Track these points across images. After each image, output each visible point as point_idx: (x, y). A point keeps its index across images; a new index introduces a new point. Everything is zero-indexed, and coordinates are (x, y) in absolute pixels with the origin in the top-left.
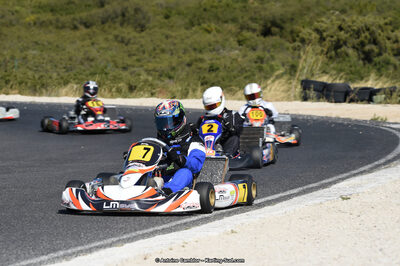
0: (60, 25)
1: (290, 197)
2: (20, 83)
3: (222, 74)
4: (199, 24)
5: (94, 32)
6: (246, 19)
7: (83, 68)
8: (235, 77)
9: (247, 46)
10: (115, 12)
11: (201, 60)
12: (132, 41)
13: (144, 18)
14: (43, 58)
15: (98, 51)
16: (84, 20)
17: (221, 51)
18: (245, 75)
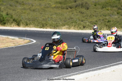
0: (62, 7)
2: (50, 25)
3: (112, 23)
4: (105, 8)
5: (73, 10)
6: (120, 6)
7: (69, 21)
8: (116, 24)
9: (120, 15)
10: (79, 4)
11: (106, 19)
12: (84, 13)
13: (88, 5)
14: (57, 18)
15: (74, 16)
16: (70, 6)
17: (112, 16)
18: (119, 23)
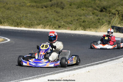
0: (37, 6)
1: (107, 62)
2: (25, 24)
3: (87, 23)
4: (80, 8)
5: (48, 9)
6: (95, 6)
7: (44, 20)
8: (91, 24)
9: (95, 15)
10: (54, 3)
11: (81, 19)
13: (64, 5)
14: (32, 17)
15: (49, 15)
16: (45, 5)
17: (87, 16)
18: (94, 24)
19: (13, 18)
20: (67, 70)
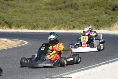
0: (52, 9)
2: (41, 27)
3: (100, 22)
4: (94, 8)
5: (62, 11)
6: (108, 6)
7: (59, 22)
8: (104, 23)
9: (108, 14)
10: (69, 5)
11: (95, 19)
12: (74, 13)
13: (78, 6)
14: (48, 19)
16: (60, 7)
17: (100, 16)
18: (107, 22)
19: (30, 21)
20: (83, 69)
